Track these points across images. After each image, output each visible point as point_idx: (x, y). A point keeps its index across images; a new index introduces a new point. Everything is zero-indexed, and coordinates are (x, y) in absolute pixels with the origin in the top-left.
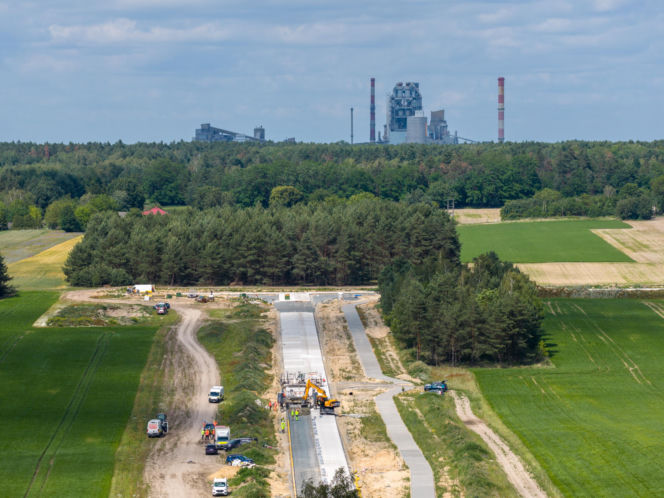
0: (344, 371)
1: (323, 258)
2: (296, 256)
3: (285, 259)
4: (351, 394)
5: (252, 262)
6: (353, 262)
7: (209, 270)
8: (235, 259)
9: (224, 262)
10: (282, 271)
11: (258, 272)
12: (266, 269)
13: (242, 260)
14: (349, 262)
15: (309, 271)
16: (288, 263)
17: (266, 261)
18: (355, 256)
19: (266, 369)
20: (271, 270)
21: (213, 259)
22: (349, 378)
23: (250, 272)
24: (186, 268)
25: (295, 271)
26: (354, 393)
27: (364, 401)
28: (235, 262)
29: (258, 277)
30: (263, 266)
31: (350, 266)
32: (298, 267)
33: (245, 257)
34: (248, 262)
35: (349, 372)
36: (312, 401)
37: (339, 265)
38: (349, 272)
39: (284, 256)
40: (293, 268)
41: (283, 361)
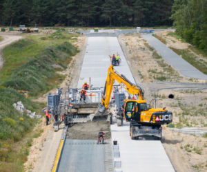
0: (153, 72)
1: (124, 6)
2: (104, 5)
3: (96, 6)
4: (171, 96)
5: (71, 9)
6: (147, 9)
7: (39, 15)
8: (59, 7)
9: (50, 8)
10: (92, 16)
11: (75, 17)
12: (81, 14)
13: (64, 7)
14: (143, 9)
15: (114, 15)
16: (98, 10)
17: (81, 7)
18: (147, 4)
19: (59, 70)
20: (84, 15)
21: (42, 6)
22: (163, 79)
23: (69, 16)
24: (21, 13)
25: (103, 15)
26: (176, 94)
27: (196, 105)
28: (58, 9)
29: (75, 20)
30: (80, 12)
31: (144, 13)
32: (105, 13)
33: (66, 5)
34: (68, 9)
35: (161, 73)
36: (114, 110)
37: (136, 12)
38: (144, 16)
39: (96, 4)
40: (101, 13)
41: (81, 64)
